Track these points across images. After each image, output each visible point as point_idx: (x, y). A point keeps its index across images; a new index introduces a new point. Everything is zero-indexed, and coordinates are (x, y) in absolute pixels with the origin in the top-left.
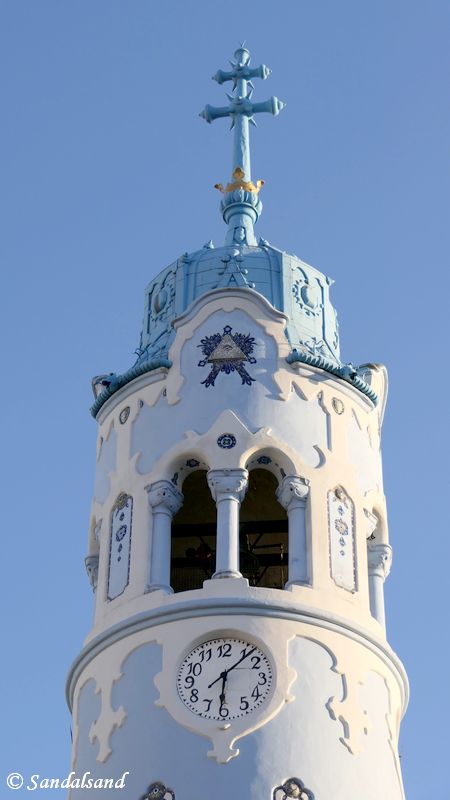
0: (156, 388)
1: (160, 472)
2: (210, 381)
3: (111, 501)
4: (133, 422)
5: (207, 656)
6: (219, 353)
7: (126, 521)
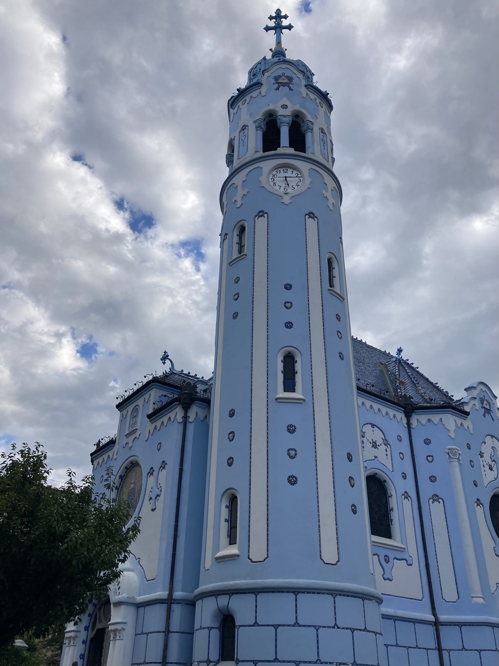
0: (258, 91)
1: (259, 116)
2: (278, 89)
3: (240, 129)
4: (248, 104)
5: (279, 172)
6: (280, 81)
7: (246, 133)
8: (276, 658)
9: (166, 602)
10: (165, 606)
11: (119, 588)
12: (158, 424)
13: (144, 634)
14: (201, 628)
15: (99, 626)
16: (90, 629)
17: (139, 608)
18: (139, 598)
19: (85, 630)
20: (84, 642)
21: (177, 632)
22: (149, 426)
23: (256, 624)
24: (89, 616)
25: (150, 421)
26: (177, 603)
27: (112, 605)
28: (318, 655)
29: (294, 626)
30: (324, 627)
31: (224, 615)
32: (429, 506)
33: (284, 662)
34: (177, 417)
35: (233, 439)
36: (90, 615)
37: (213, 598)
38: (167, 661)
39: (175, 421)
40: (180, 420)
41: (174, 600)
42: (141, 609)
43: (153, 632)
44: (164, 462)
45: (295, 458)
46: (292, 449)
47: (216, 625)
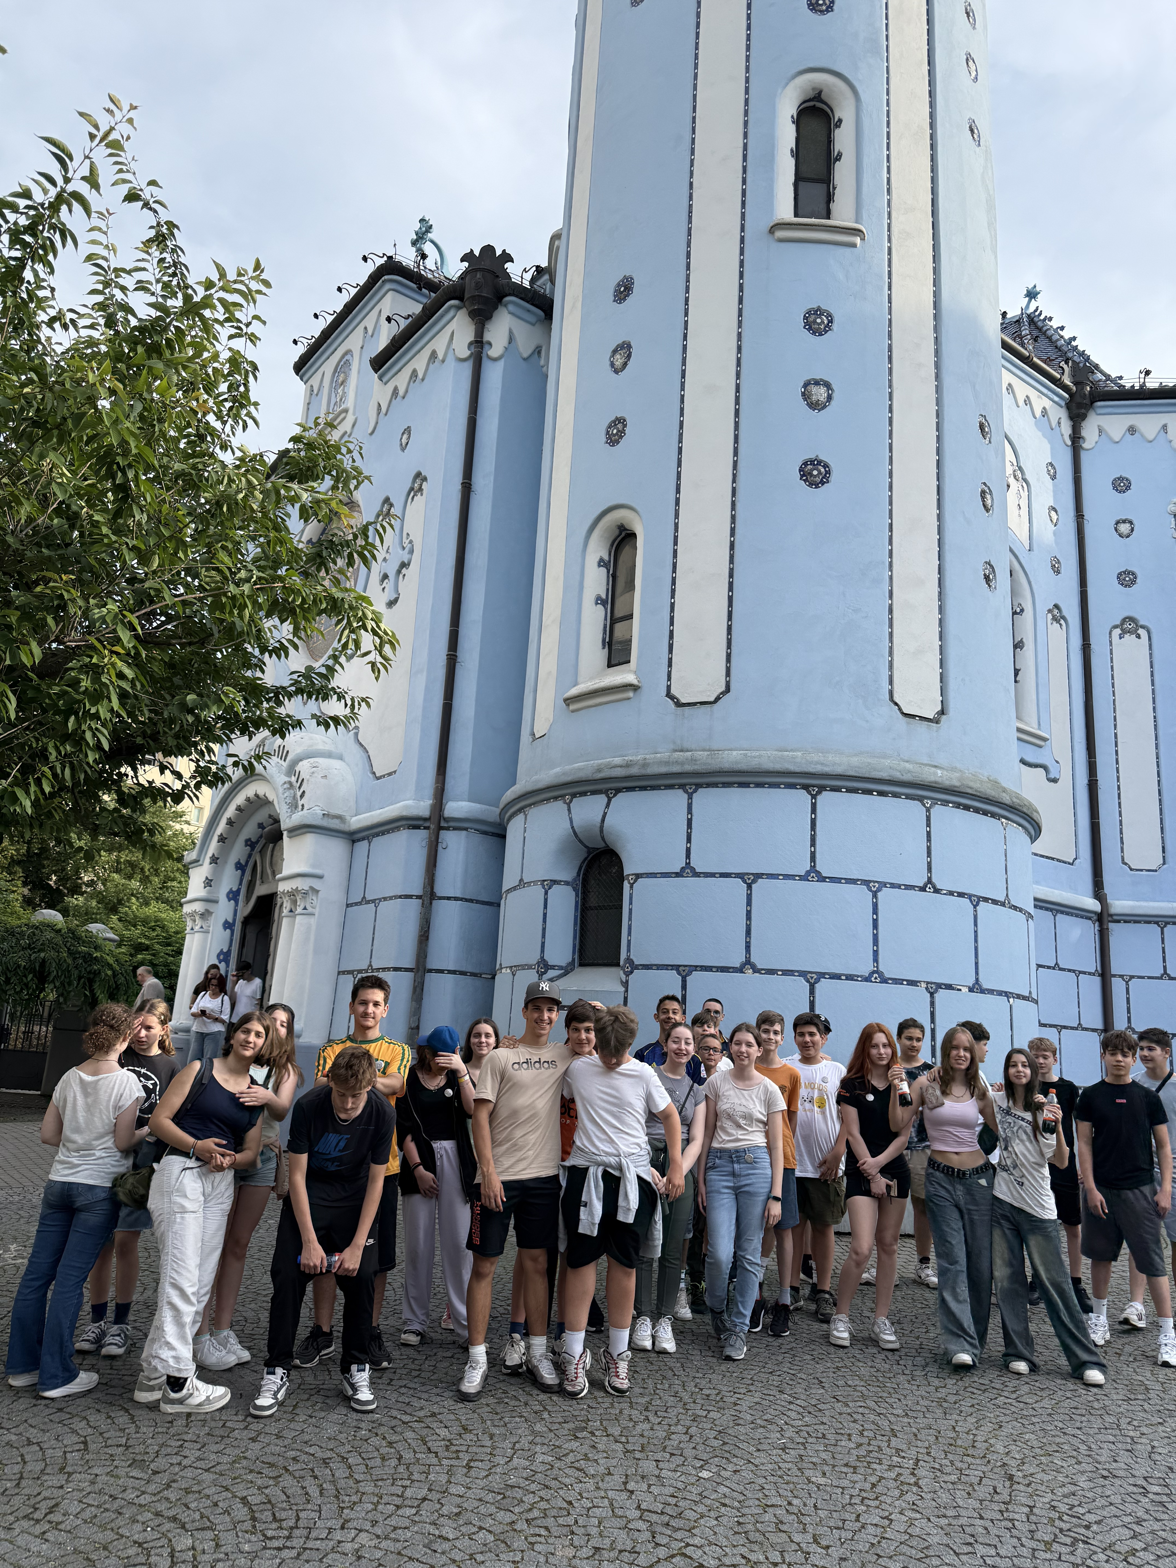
8: (748, 962)
9: (427, 824)
10: (421, 836)
11: (302, 796)
12: (401, 380)
13: (368, 902)
14: (522, 884)
15: (261, 890)
16: (241, 897)
17: (357, 845)
18: (354, 819)
19: (229, 900)
20: (228, 925)
21: (456, 899)
22: (380, 392)
23: (688, 870)
24: (237, 868)
25: (380, 378)
26: (455, 829)
27: (285, 834)
28: (876, 960)
29: (804, 878)
30: (893, 886)
31: (590, 850)
32: (1111, 644)
33: (771, 972)
34: (454, 345)
35: (625, 365)
36: (239, 866)
37: (560, 805)
38: (430, 966)
39: (450, 358)
40: (465, 353)
41: (447, 820)
42: (363, 846)
43: (391, 898)
44: (418, 474)
45: (825, 407)
46: (817, 383)
47: (568, 874)
